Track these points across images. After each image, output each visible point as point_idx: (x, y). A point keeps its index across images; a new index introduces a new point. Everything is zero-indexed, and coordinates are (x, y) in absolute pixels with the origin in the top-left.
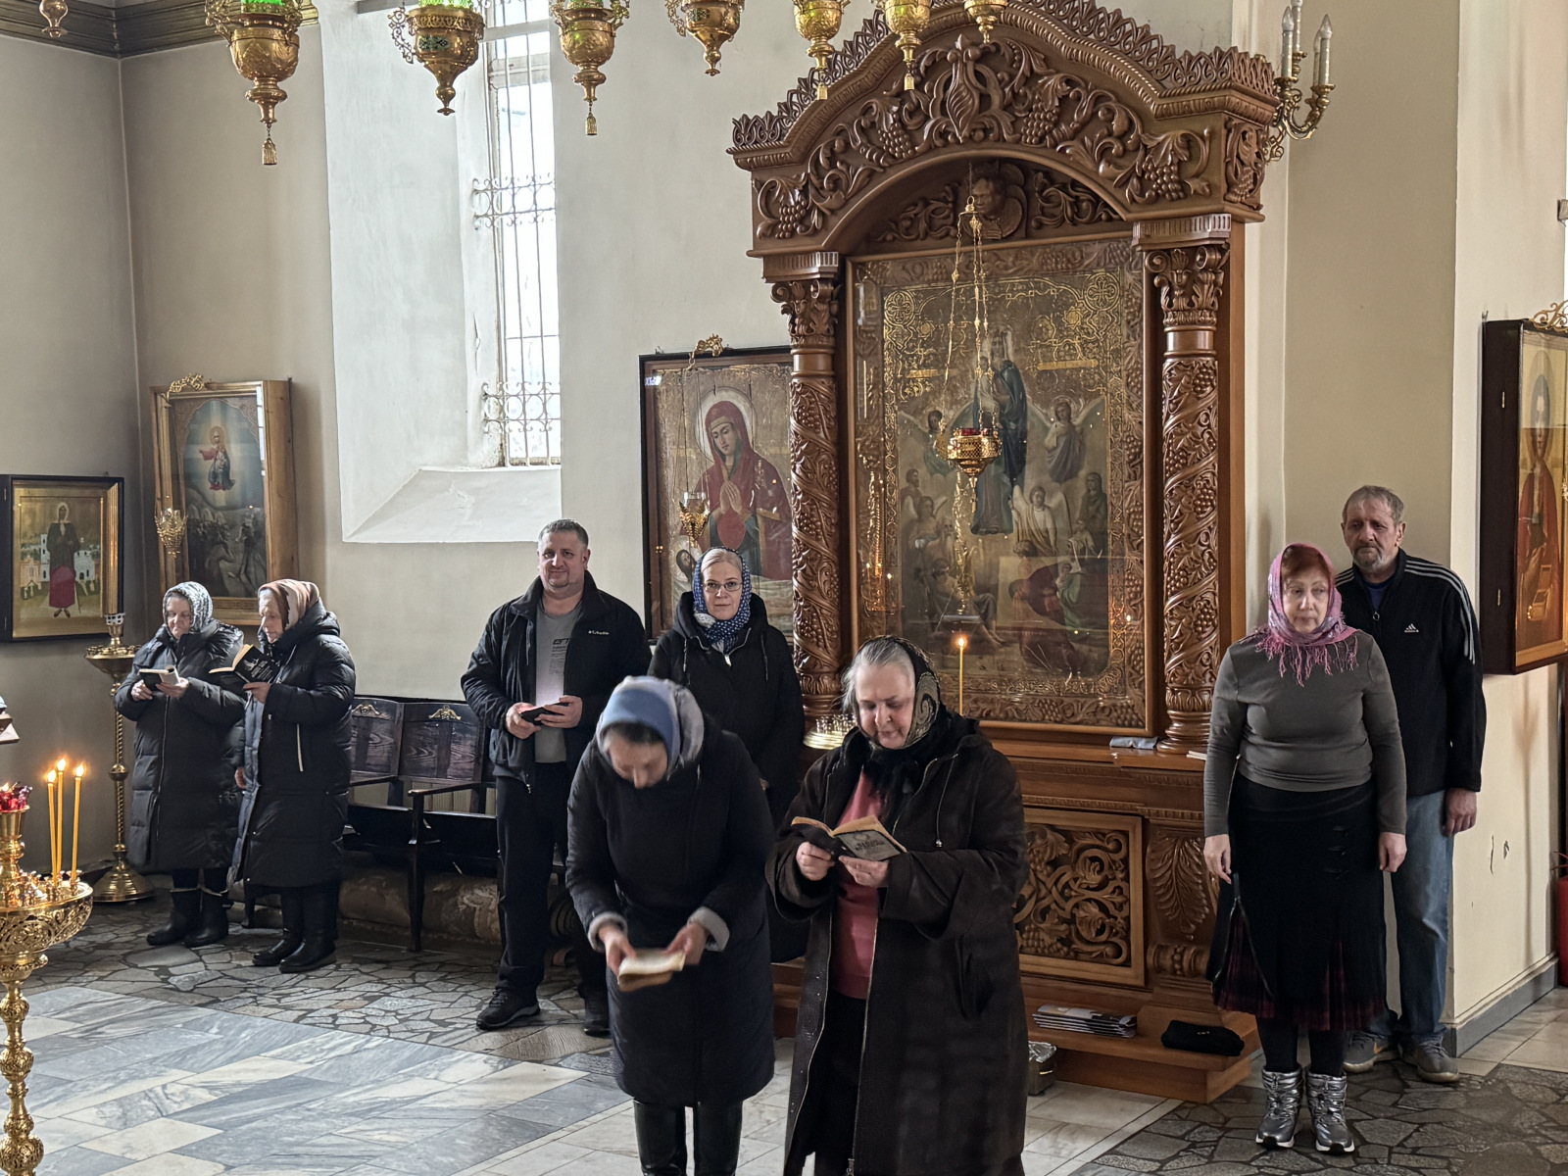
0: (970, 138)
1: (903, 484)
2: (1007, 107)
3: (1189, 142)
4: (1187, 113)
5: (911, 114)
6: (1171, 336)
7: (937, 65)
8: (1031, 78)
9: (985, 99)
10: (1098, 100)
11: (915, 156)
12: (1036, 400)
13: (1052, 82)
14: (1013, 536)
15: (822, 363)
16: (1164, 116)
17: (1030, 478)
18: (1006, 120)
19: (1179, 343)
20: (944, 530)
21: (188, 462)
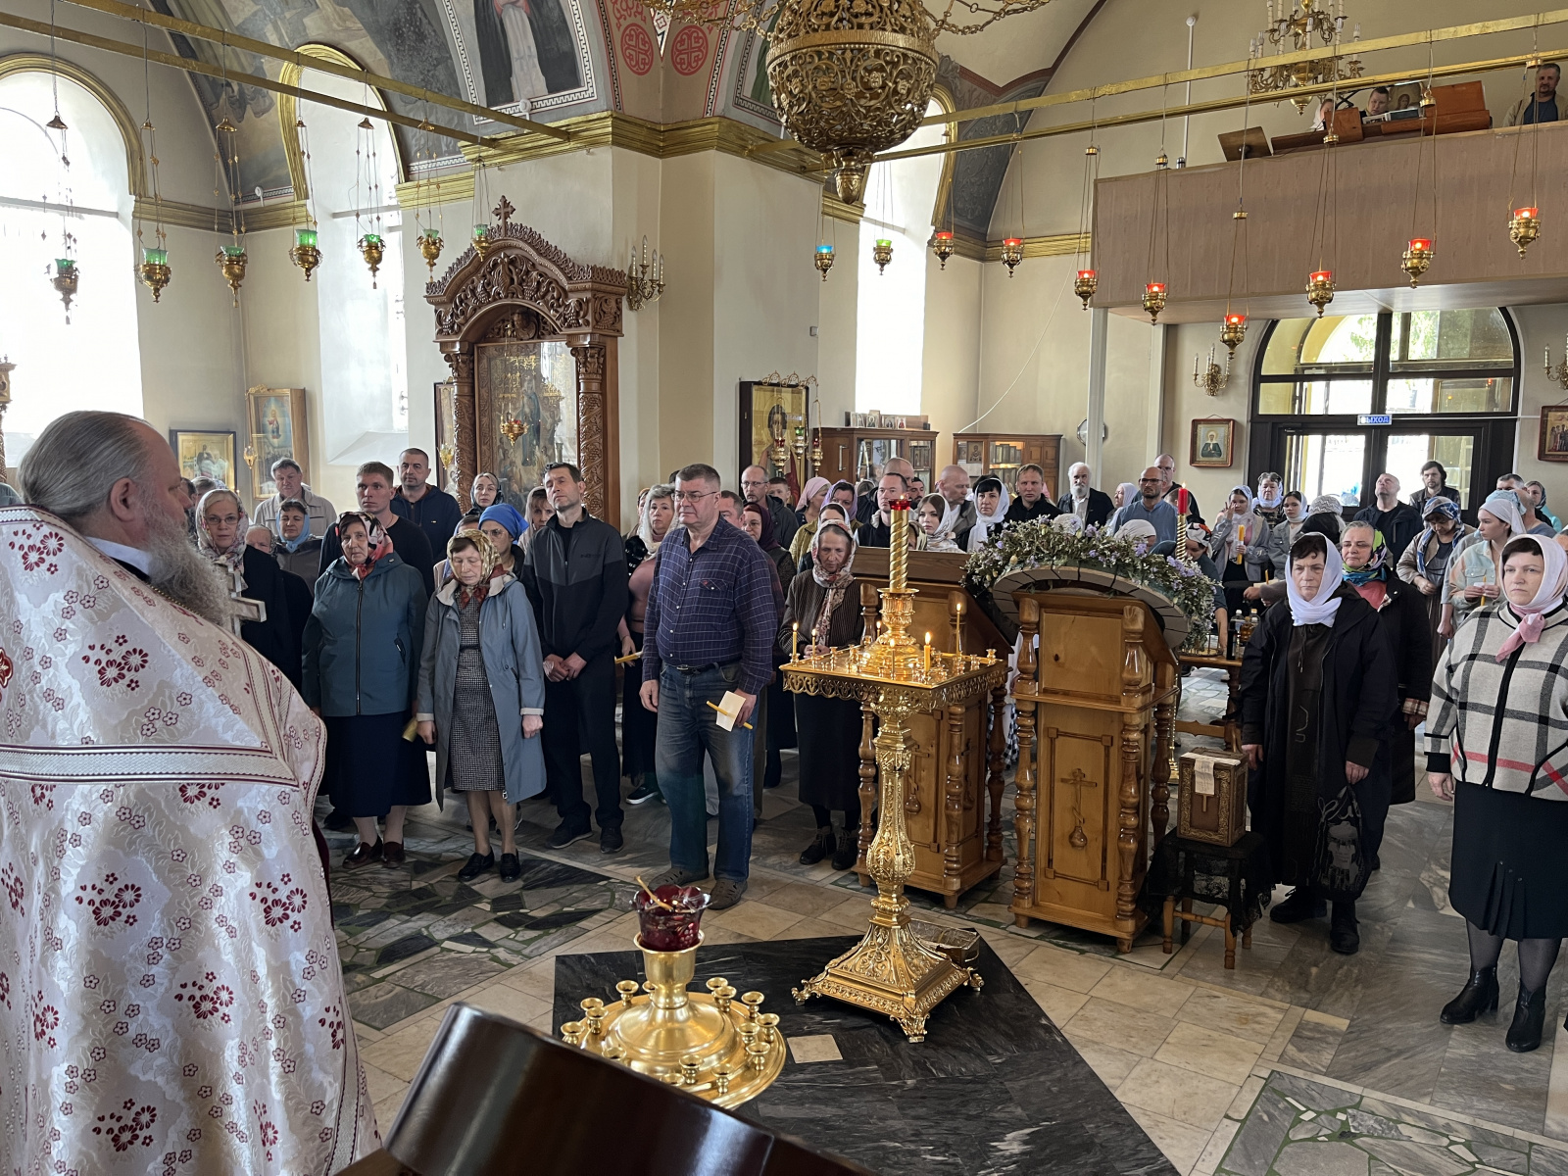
0: (506, 297)
1: (498, 443)
2: (520, 284)
3: (580, 303)
4: (577, 291)
5: (489, 284)
6: (582, 385)
7: (495, 264)
8: (528, 272)
9: (512, 280)
10: (550, 283)
11: (489, 303)
12: (544, 408)
13: (535, 274)
14: (536, 467)
15: (466, 390)
16: (571, 291)
17: (542, 444)
18: (519, 288)
19: (586, 388)
20: (512, 463)
21: (264, 425)
